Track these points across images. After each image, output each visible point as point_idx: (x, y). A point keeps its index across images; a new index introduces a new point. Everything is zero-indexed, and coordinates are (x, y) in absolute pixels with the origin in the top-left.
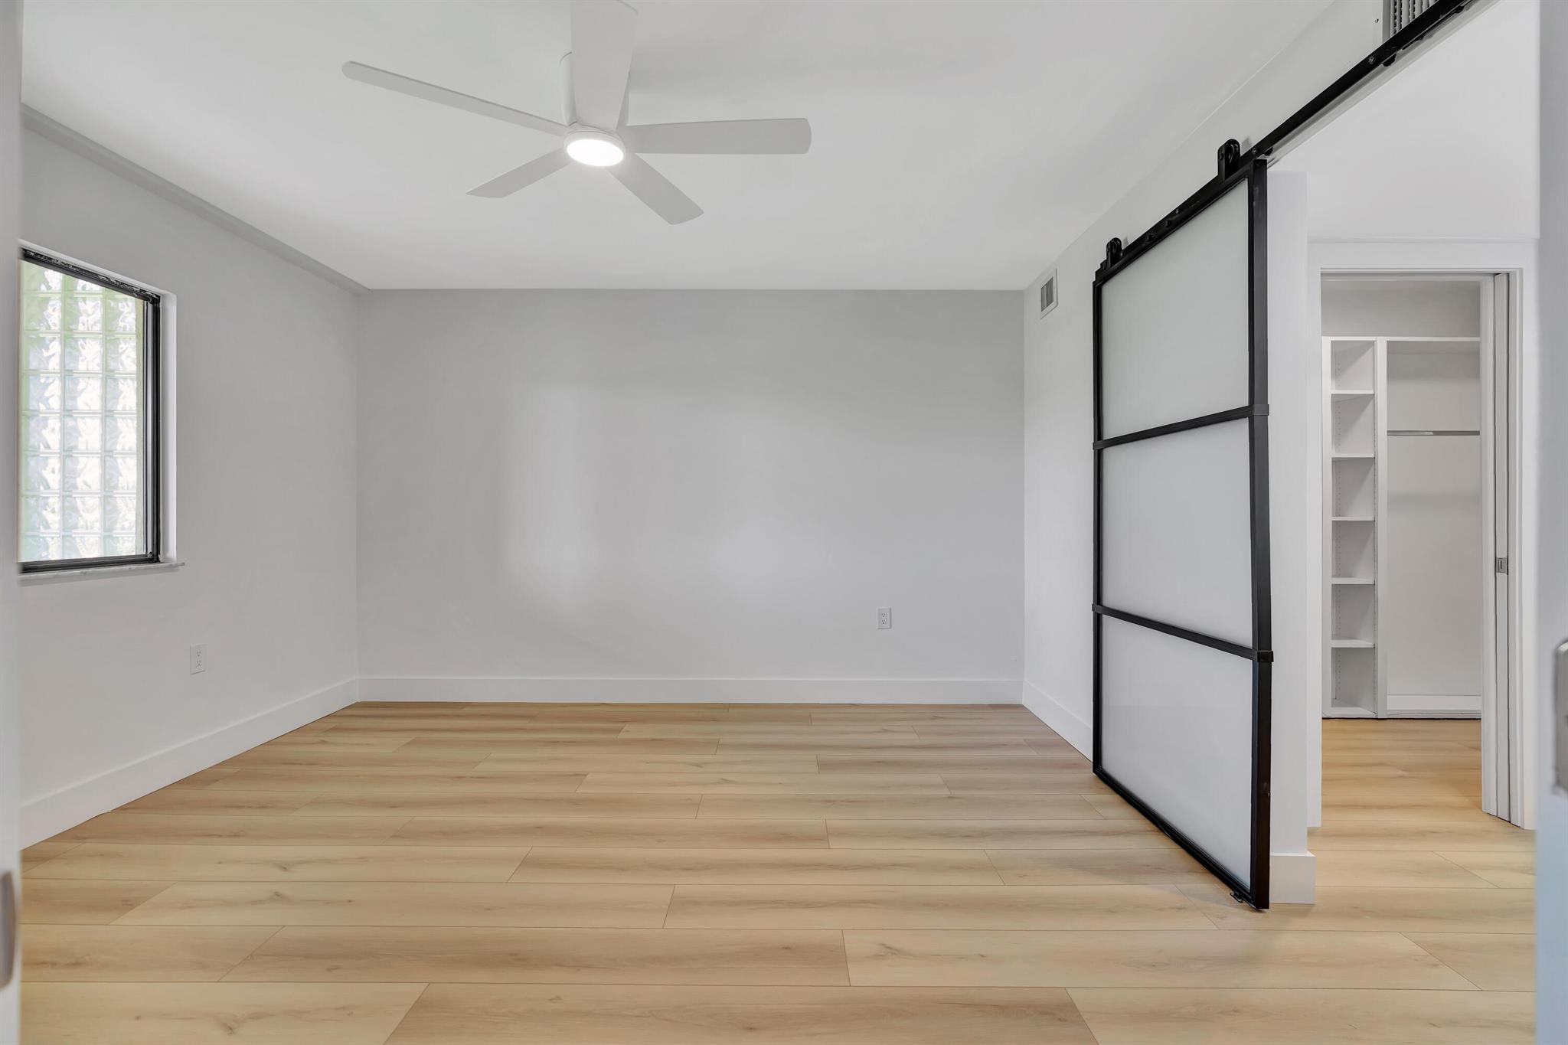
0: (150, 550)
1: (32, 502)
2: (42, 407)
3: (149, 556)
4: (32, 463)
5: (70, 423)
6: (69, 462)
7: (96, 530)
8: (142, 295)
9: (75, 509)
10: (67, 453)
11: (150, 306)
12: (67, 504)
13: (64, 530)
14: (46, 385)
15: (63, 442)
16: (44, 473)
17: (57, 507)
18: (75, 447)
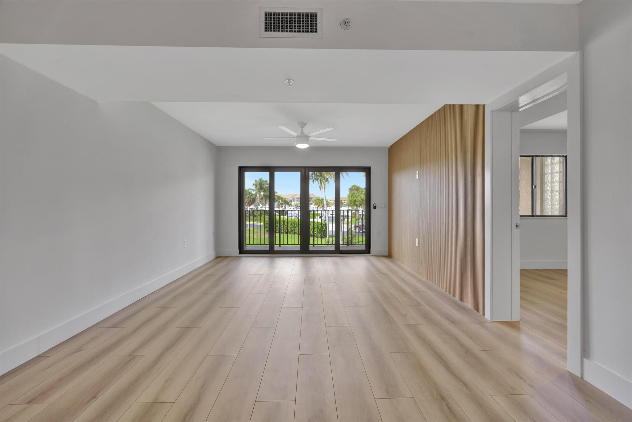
0: (565, 214)
1: (545, 203)
2: (547, 182)
3: (565, 216)
4: (545, 194)
5: (553, 184)
6: (552, 194)
7: (558, 210)
8: (563, 156)
9: (554, 205)
10: (552, 191)
11: (565, 158)
12: (552, 204)
13: (551, 210)
14: (548, 176)
15: (551, 189)
16: (548, 197)
17: (550, 204)
18: (554, 190)
